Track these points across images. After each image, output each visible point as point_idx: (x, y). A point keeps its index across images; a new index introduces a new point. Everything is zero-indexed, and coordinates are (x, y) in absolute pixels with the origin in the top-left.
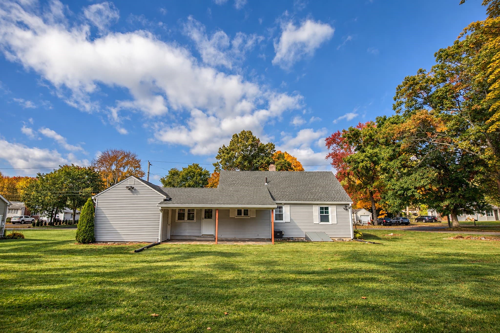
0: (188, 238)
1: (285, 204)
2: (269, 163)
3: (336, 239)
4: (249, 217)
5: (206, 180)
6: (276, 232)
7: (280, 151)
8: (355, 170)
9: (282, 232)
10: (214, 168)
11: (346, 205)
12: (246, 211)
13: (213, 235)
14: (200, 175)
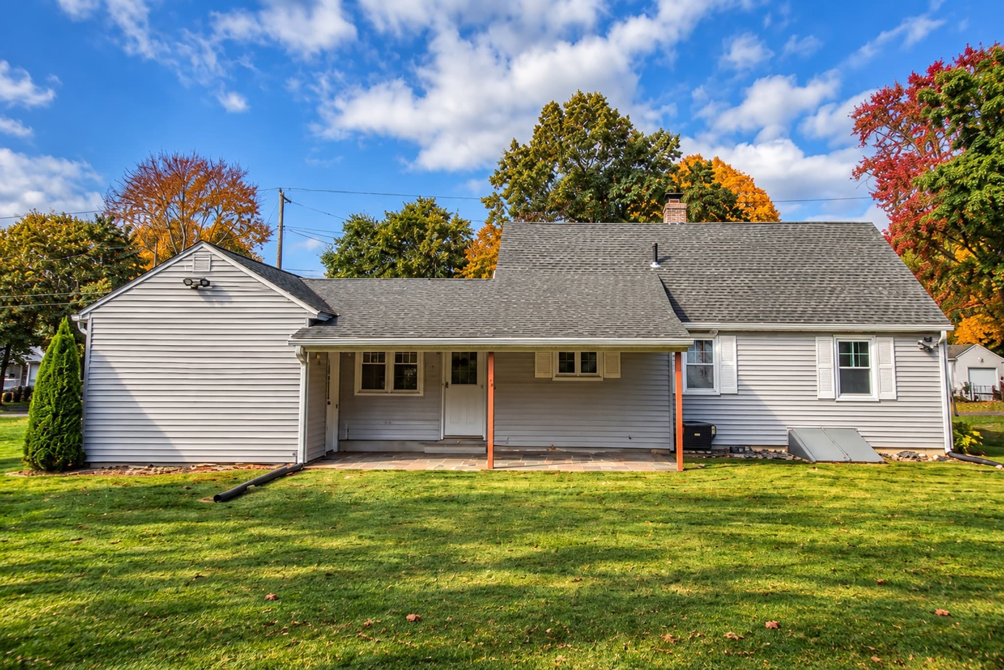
0: (396, 447)
1: (721, 332)
2: (663, 198)
3: (894, 454)
4: (599, 376)
5: (461, 252)
6: (689, 429)
7: (700, 158)
8: (955, 217)
9: (709, 427)
10: (486, 214)
11: (929, 336)
12: (589, 359)
13: (481, 438)
14: (443, 233)
